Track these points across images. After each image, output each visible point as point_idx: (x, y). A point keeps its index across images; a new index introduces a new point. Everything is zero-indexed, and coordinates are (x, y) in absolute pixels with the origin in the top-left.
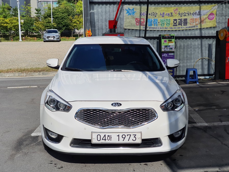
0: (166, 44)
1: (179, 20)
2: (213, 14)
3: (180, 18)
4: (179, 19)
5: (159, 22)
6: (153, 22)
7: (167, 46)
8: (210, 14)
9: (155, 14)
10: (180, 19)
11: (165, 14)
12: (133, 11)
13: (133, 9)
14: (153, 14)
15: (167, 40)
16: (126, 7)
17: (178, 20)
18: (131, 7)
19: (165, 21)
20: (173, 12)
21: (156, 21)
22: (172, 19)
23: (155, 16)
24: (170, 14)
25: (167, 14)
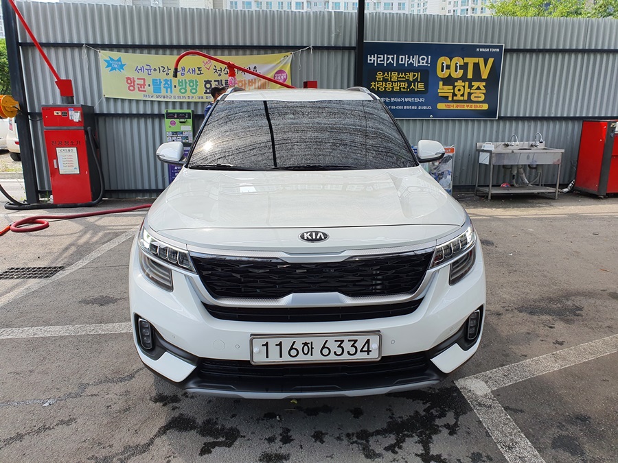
0: (175, 129)
1: (217, 83)
2: (285, 72)
3: (219, 79)
4: (215, 81)
5: (175, 87)
6: (162, 85)
7: (176, 132)
8: (277, 73)
9: (166, 69)
10: (218, 81)
11: (187, 70)
12: (120, 63)
13: (119, 60)
14: (162, 69)
15: (177, 121)
16: (104, 55)
17: (213, 81)
18: (115, 55)
19: (187, 84)
20: (202, 65)
21: (169, 83)
22: (201, 80)
23: (165, 73)
24: (197, 70)
25: (191, 71)
